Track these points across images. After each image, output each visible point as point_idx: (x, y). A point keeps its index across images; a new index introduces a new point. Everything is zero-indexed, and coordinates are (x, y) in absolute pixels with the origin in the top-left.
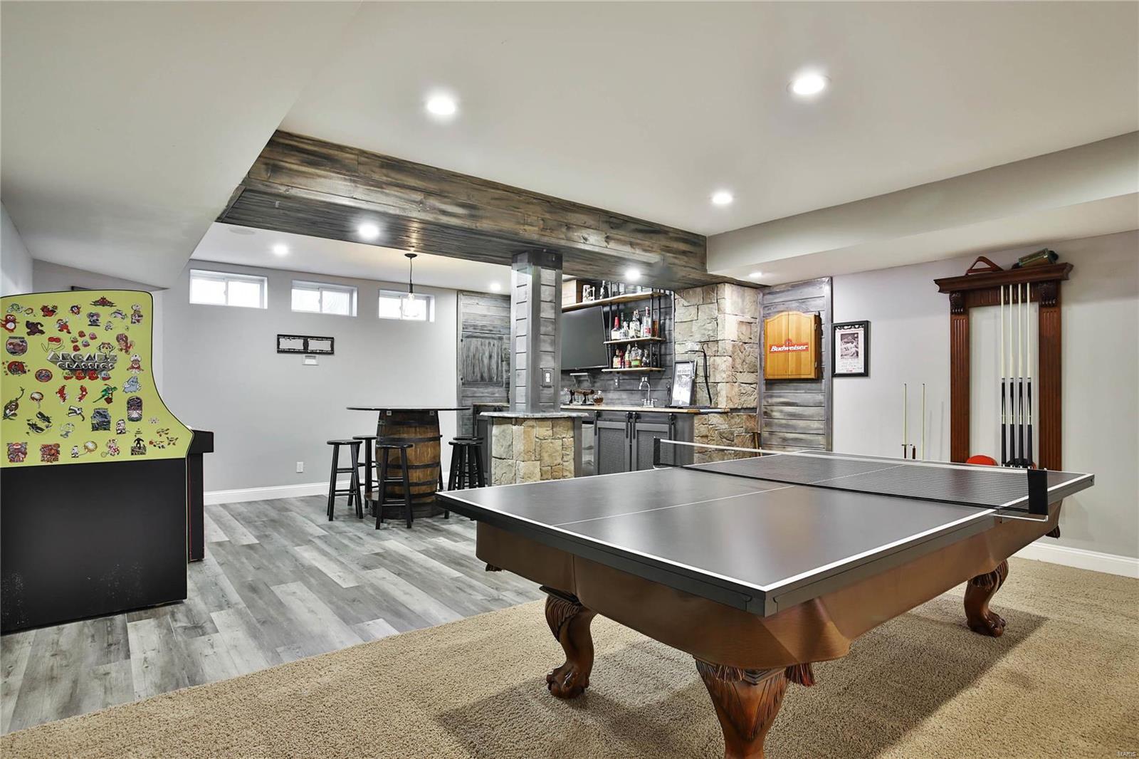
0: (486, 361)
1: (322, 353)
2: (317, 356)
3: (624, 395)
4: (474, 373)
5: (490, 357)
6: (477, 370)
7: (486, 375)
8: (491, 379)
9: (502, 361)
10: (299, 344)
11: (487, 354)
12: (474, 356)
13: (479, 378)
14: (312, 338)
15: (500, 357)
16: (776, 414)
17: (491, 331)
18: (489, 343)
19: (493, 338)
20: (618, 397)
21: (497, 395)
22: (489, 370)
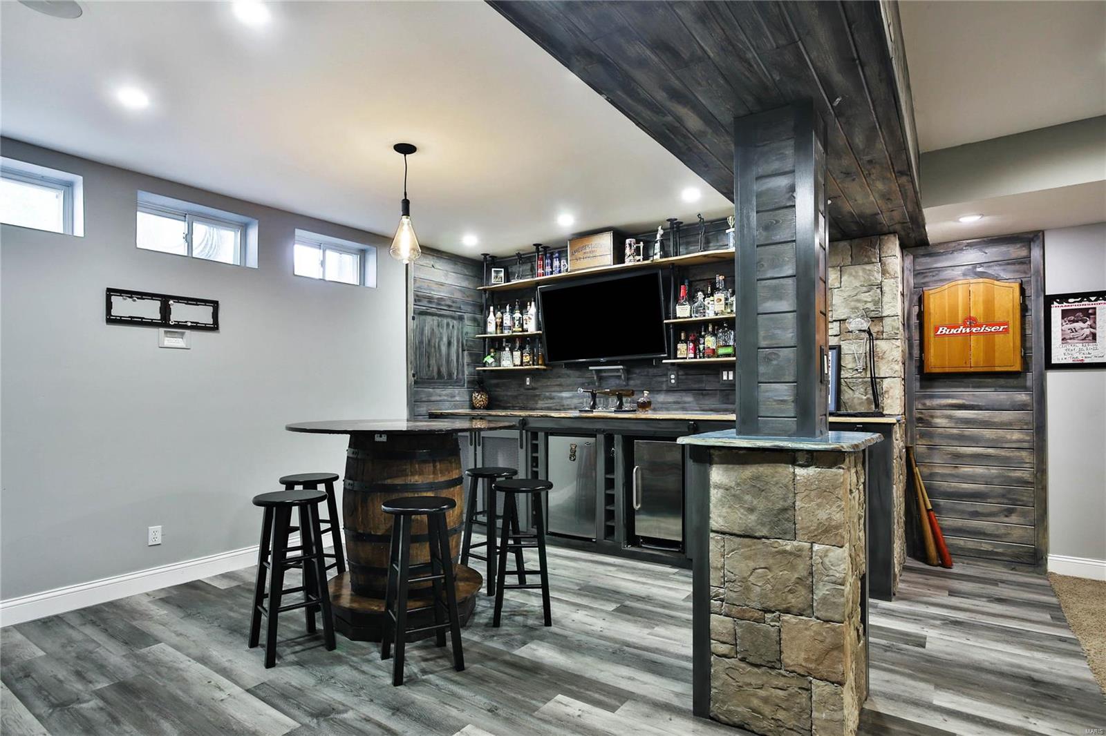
0: (444, 349)
1: (196, 327)
2: (187, 332)
3: (689, 398)
4: (429, 366)
5: (449, 343)
6: (433, 362)
7: (444, 370)
8: (450, 375)
9: (463, 350)
10: (151, 310)
11: (445, 339)
12: (429, 341)
13: (435, 374)
14: (178, 299)
15: (460, 345)
16: (939, 421)
17: (449, 306)
18: (448, 324)
19: (453, 318)
20: (675, 400)
21: (457, 398)
22: (448, 361)
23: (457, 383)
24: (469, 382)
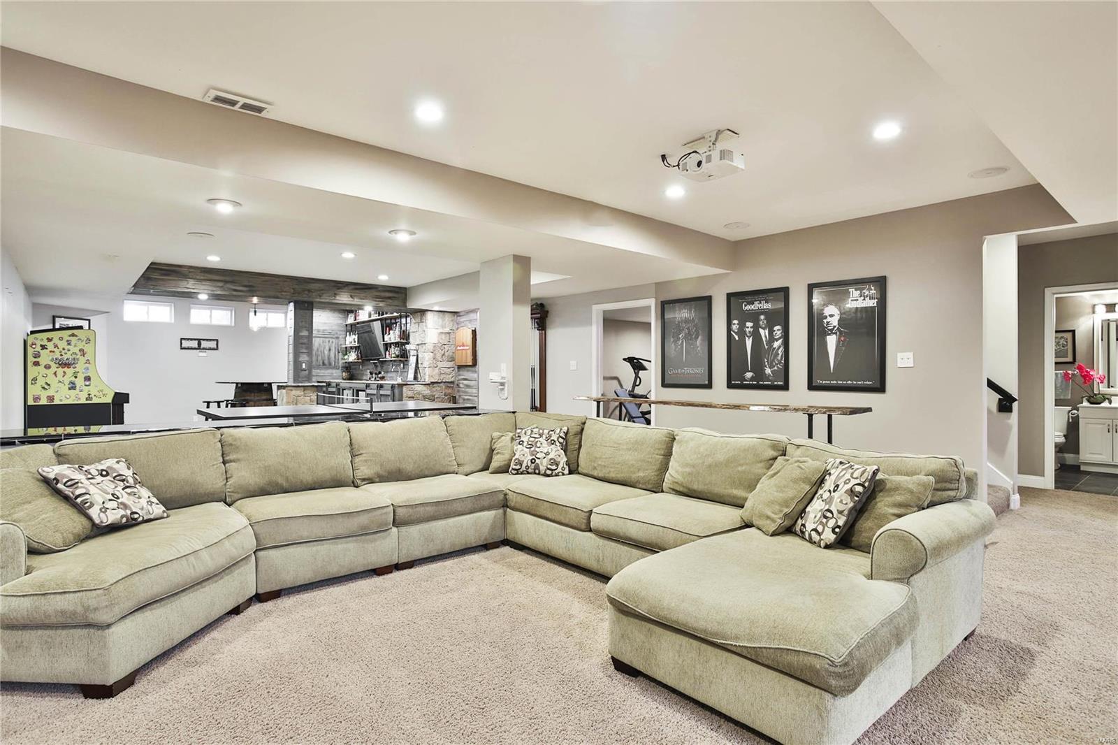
0: (326, 352)
1: (210, 349)
2: (207, 351)
4: (317, 360)
5: (330, 350)
6: (320, 358)
7: (326, 362)
8: (330, 364)
9: (339, 352)
10: (195, 344)
11: (327, 348)
12: (318, 350)
13: (321, 364)
14: (204, 340)
15: (337, 350)
16: (461, 385)
17: (330, 333)
18: (329, 341)
19: (332, 338)
21: (334, 374)
22: (329, 358)
23: (336, 368)
24: (342, 367)
